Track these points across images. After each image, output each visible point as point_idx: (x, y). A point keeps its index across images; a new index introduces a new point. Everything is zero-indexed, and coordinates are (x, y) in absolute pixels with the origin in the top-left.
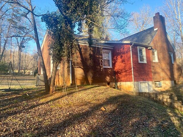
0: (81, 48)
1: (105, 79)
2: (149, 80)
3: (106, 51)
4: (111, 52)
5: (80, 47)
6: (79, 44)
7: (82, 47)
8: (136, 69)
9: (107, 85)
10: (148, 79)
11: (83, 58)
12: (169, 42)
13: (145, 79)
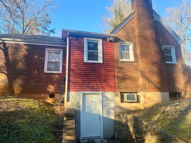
0: (9, 47)
1: (46, 89)
2: (105, 90)
3: (53, 49)
4: (62, 51)
5: (7, 46)
6: (5, 42)
7: (9, 45)
8: (76, 71)
9: (49, 97)
10: (105, 88)
11: (9, 60)
12: (165, 29)
13: (95, 88)
